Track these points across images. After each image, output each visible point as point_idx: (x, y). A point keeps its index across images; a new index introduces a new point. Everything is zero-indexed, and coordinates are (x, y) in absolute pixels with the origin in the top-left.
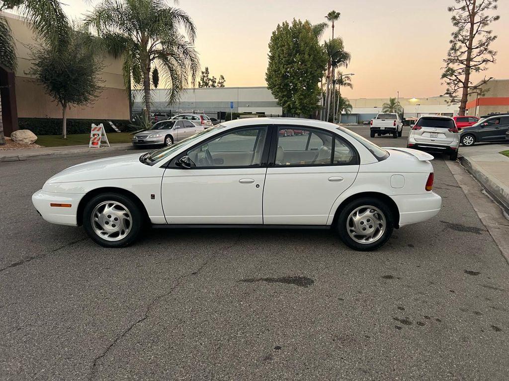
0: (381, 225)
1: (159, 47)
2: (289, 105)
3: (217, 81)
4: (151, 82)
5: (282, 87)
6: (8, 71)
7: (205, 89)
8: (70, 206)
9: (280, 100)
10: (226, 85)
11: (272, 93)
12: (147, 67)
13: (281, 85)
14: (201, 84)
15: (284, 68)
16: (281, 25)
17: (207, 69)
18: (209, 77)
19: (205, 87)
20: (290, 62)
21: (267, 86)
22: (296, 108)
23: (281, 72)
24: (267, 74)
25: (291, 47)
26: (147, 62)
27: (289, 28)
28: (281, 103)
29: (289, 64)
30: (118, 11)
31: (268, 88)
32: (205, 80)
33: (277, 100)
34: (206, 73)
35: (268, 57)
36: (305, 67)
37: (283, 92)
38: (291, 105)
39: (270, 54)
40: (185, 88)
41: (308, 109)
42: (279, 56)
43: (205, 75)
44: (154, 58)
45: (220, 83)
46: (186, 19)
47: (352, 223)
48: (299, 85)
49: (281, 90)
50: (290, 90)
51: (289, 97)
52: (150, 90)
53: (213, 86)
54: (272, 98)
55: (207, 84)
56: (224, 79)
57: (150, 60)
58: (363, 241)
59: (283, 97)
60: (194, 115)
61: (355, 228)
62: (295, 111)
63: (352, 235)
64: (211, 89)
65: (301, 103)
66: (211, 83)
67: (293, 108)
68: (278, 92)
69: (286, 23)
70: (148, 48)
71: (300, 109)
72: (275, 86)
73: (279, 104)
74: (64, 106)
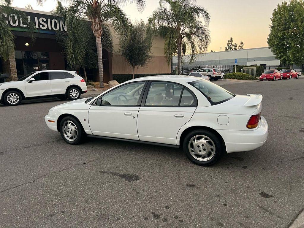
0: (212, 150)
1: (187, 30)
2: (285, 59)
3: (238, 46)
4: (182, 51)
5: (279, 46)
6: (109, 51)
7: (230, 51)
8: (54, 122)
9: (278, 55)
10: (244, 47)
11: (272, 51)
12: (180, 43)
13: (278, 45)
14: (227, 49)
15: (281, 33)
16: (281, 4)
17: (232, 39)
18: (233, 44)
19: (230, 50)
20: (286, 29)
21: (268, 46)
22: (290, 60)
23: (279, 36)
24: (268, 38)
25: (287, 18)
26: (180, 40)
27: (287, 5)
28: (278, 57)
29: (285, 30)
30: (165, 13)
31: (269, 48)
32: (230, 46)
33: (276, 55)
34: (231, 41)
35: (270, 27)
36: (298, 31)
37: (280, 49)
38: (286, 58)
39: (272, 25)
40: (203, 53)
41: (300, 60)
42: (278, 25)
43: (230, 42)
44: (183, 37)
45: (240, 47)
46: (204, 11)
47: (192, 146)
48: (293, 44)
49: (278, 48)
50: (286, 48)
51: (285, 52)
52: (181, 56)
53: (235, 49)
54: (272, 55)
55: (231, 48)
56: (243, 44)
57: (181, 39)
58: (200, 159)
59: (280, 53)
60: (209, 69)
61: (194, 149)
62: (289, 63)
63: (193, 154)
64: (234, 51)
65: (294, 57)
66: (233, 47)
67: (287, 60)
68: (276, 50)
69: (285, 2)
70: (181, 31)
71: (294, 61)
72: (274, 46)
73: (276, 58)
74: (134, 67)
